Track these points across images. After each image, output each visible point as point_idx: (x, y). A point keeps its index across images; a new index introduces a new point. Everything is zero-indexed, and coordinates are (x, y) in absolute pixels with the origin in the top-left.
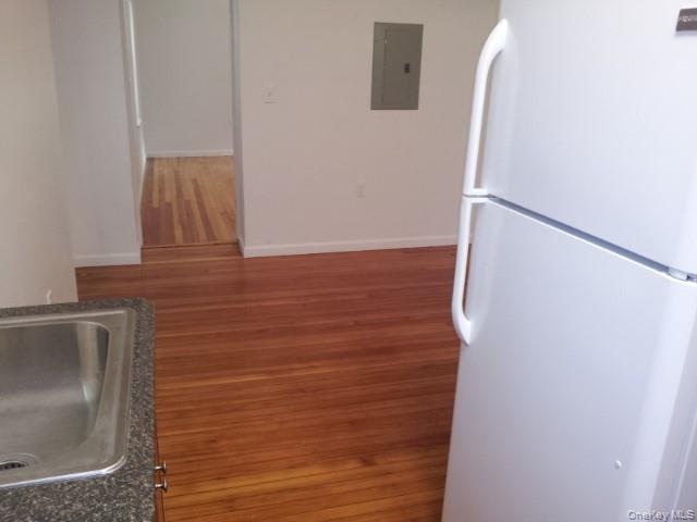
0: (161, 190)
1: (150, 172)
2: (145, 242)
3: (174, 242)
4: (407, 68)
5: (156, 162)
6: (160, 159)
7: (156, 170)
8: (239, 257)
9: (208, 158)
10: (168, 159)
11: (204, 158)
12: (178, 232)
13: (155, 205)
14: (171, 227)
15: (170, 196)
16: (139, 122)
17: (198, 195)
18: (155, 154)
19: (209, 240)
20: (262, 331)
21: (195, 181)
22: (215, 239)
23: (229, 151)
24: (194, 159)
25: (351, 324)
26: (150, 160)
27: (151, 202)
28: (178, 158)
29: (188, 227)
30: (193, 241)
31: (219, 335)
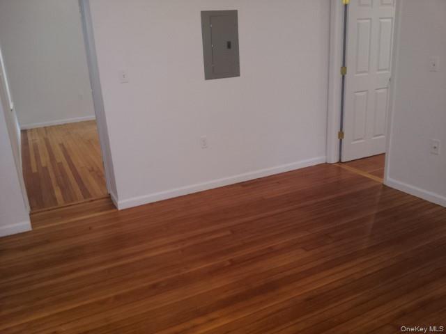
0: (37, 157)
1: (25, 142)
2: (31, 208)
3: (56, 204)
4: (229, 46)
5: (29, 134)
6: (31, 130)
7: (30, 139)
8: (114, 210)
9: (68, 124)
10: (38, 130)
11: (65, 125)
12: (58, 194)
13: (34, 170)
14: (51, 190)
15: (45, 160)
16: (12, 106)
17: (68, 157)
18: (28, 126)
19: (85, 198)
20: (154, 286)
21: (62, 145)
22: (90, 196)
23: (93, 117)
24: (58, 127)
25: (228, 263)
26: (24, 132)
27: (30, 168)
28: (45, 128)
29: (65, 188)
30: (72, 201)
31: (117, 298)
